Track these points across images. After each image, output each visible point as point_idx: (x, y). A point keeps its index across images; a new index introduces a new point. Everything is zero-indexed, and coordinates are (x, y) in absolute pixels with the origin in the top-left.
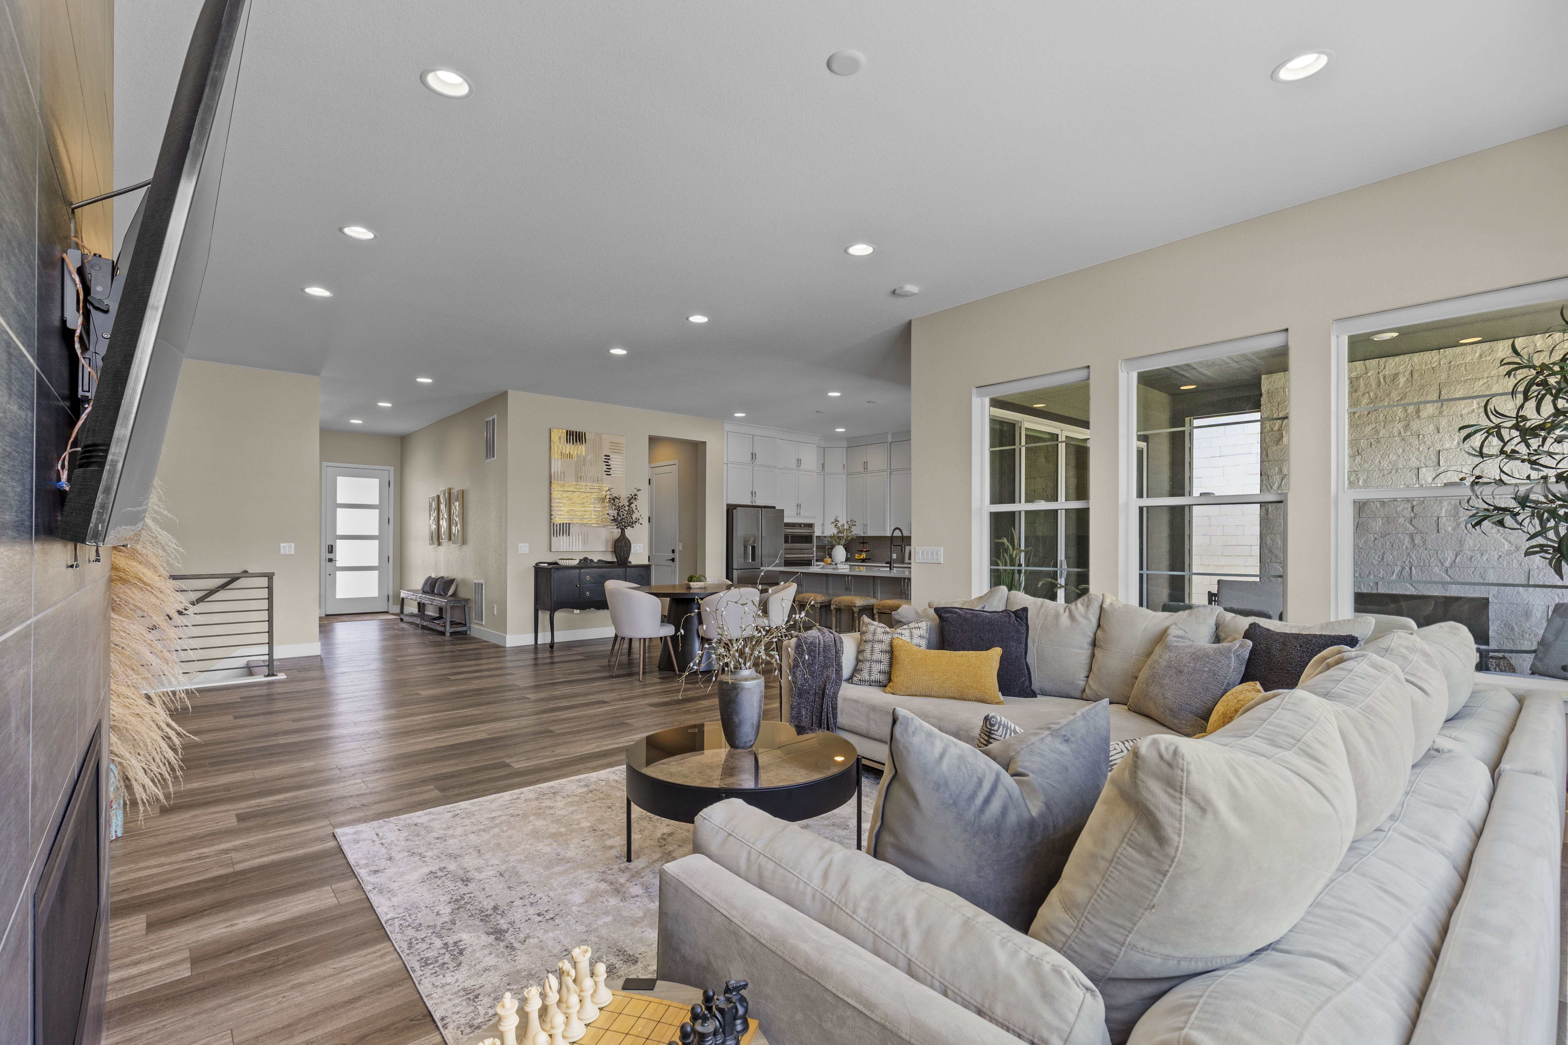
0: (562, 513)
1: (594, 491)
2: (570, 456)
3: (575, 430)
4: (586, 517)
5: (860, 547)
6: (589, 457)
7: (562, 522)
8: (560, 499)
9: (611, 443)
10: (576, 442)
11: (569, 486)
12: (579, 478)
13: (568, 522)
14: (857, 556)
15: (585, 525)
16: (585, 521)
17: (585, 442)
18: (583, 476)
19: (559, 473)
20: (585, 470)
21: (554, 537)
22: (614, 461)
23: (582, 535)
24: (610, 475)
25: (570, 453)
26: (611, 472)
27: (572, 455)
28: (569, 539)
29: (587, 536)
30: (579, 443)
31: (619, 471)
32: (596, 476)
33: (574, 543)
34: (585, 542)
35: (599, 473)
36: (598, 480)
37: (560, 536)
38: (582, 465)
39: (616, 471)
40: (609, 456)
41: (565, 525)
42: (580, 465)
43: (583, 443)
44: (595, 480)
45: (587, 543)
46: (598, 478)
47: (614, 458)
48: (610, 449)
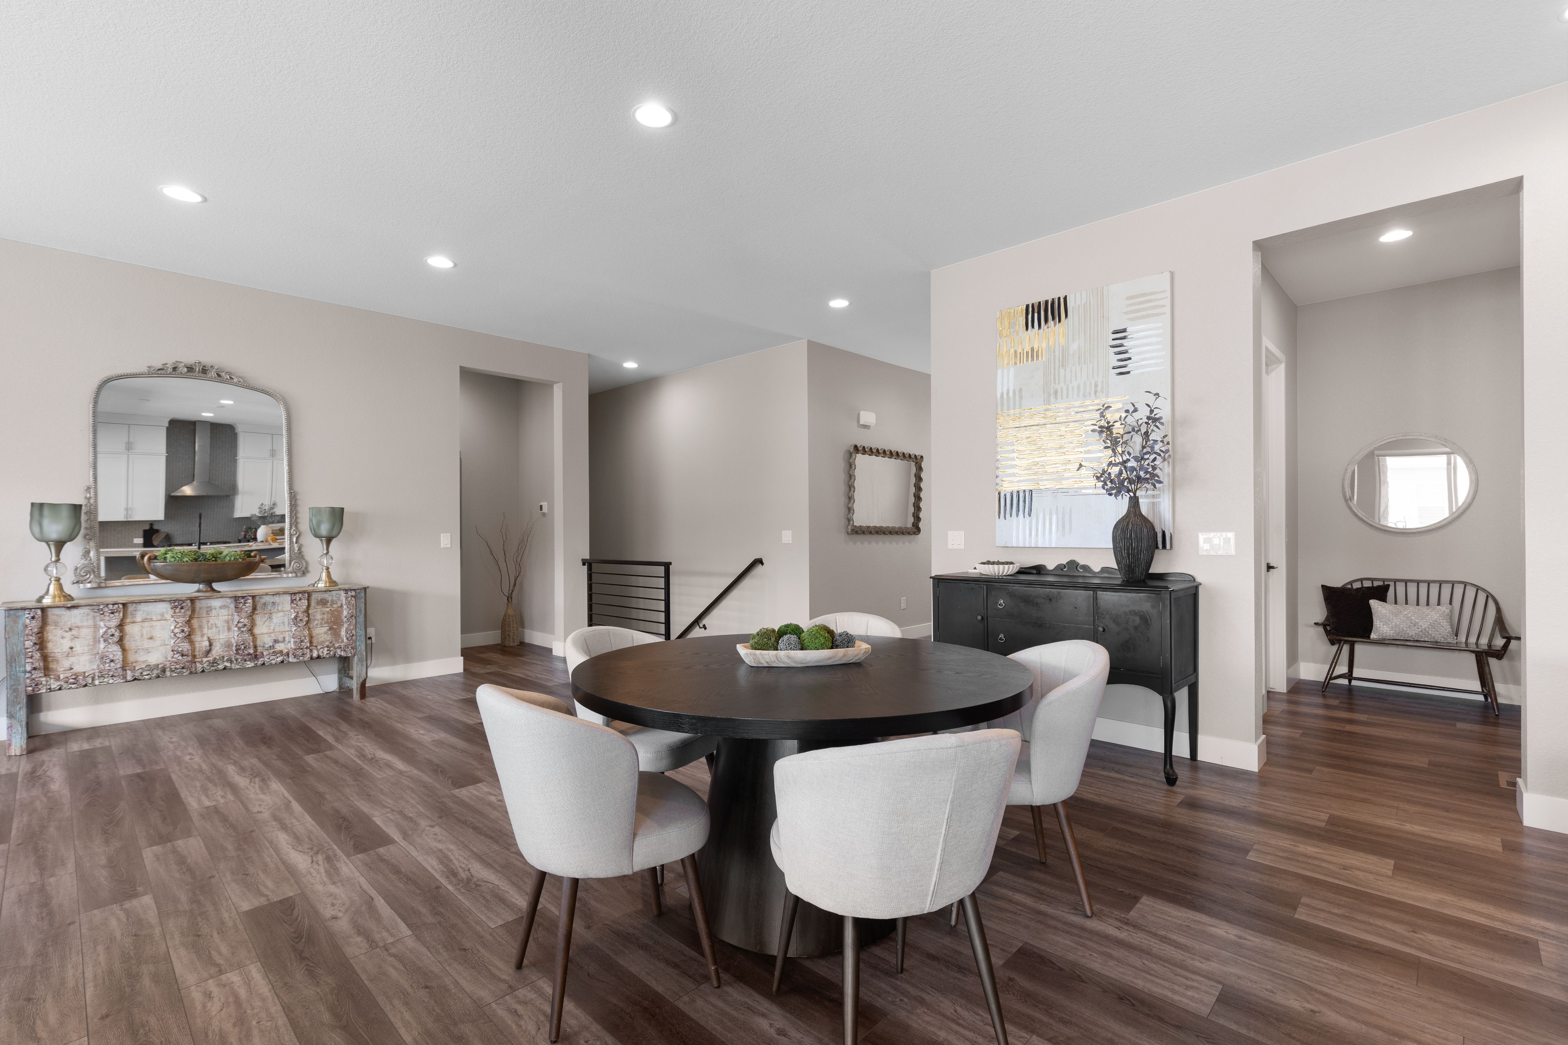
0: (1015, 471)
1: (1086, 416)
2: (1033, 354)
3: (1042, 299)
4: (1066, 475)
6: (1074, 347)
7: (1015, 489)
8: (1012, 444)
9: (1128, 298)
10: (1046, 321)
11: (1031, 417)
12: (1051, 394)
13: (1027, 488)
15: (1065, 491)
16: (1066, 484)
17: (1066, 316)
18: (1062, 388)
19: (1011, 394)
20: (1065, 375)
21: (999, 518)
22: (1138, 339)
23: (1057, 514)
24: (1128, 372)
25: (1033, 349)
26: (1128, 366)
27: (1037, 352)
28: (1030, 522)
29: (1070, 515)
30: (1052, 323)
31: (1153, 358)
32: (1091, 383)
33: (1037, 530)
34: (1064, 528)
35: (1098, 375)
36: (1096, 392)
37: (1011, 516)
38: (1059, 367)
39: (1144, 359)
40: (1124, 331)
41: (1021, 495)
42: (1054, 368)
43: (1060, 321)
44: (1088, 391)
45: (1070, 529)
46: (1096, 386)
47: (1137, 332)
48: (1126, 313)
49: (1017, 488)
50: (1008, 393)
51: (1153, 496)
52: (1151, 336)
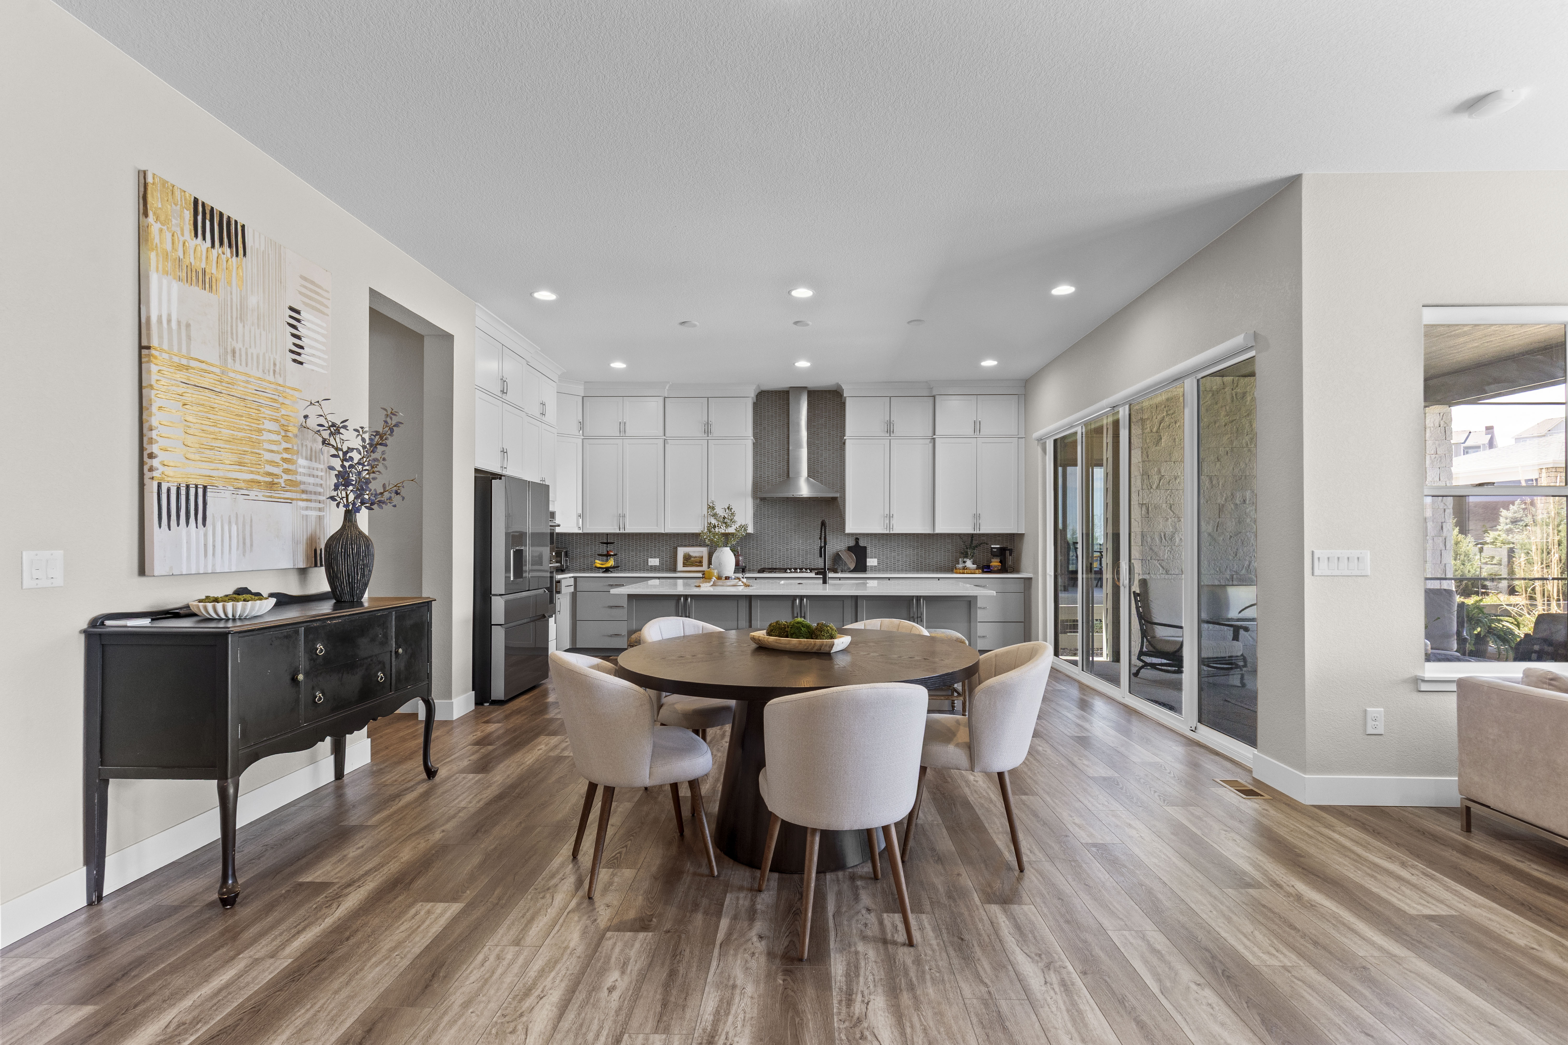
0: (176, 449)
1: (264, 399)
2: (205, 280)
3: (215, 205)
5: (603, 549)
6: (253, 301)
8: (176, 407)
10: (218, 241)
11: (204, 374)
12: (228, 352)
13: (201, 482)
14: (598, 563)
17: (245, 255)
18: (240, 350)
19: (174, 325)
20: (244, 333)
21: (160, 527)
22: (309, 329)
23: (237, 524)
24: (301, 363)
25: (204, 272)
26: (302, 355)
27: (211, 280)
28: (205, 535)
29: (251, 526)
30: (229, 250)
31: (319, 358)
32: (270, 357)
33: (214, 546)
34: (244, 543)
35: (276, 352)
36: (274, 371)
37: (178, 525)
38: (237, 318)
39: (313, 355)
40: (298, 312)
41: (192, 491)
42: (232, 317)
43: (237, 255)
44: (267, 368)
45: (252, 545)
46: (275, 364)
47: (309, 321)
48: (300, 293)
49: (186, 479)
50: (169, 321)
51: (320, 509)
52: (318, 333)
